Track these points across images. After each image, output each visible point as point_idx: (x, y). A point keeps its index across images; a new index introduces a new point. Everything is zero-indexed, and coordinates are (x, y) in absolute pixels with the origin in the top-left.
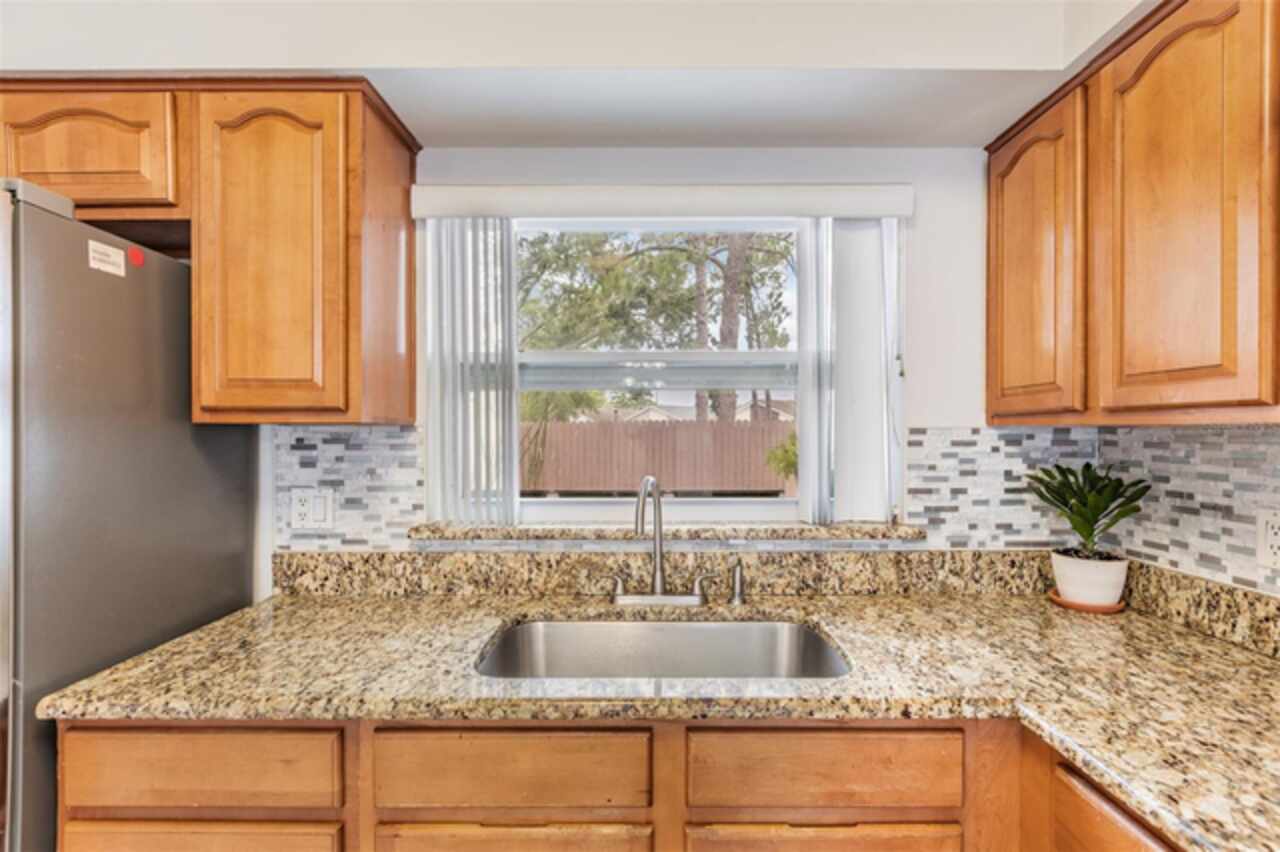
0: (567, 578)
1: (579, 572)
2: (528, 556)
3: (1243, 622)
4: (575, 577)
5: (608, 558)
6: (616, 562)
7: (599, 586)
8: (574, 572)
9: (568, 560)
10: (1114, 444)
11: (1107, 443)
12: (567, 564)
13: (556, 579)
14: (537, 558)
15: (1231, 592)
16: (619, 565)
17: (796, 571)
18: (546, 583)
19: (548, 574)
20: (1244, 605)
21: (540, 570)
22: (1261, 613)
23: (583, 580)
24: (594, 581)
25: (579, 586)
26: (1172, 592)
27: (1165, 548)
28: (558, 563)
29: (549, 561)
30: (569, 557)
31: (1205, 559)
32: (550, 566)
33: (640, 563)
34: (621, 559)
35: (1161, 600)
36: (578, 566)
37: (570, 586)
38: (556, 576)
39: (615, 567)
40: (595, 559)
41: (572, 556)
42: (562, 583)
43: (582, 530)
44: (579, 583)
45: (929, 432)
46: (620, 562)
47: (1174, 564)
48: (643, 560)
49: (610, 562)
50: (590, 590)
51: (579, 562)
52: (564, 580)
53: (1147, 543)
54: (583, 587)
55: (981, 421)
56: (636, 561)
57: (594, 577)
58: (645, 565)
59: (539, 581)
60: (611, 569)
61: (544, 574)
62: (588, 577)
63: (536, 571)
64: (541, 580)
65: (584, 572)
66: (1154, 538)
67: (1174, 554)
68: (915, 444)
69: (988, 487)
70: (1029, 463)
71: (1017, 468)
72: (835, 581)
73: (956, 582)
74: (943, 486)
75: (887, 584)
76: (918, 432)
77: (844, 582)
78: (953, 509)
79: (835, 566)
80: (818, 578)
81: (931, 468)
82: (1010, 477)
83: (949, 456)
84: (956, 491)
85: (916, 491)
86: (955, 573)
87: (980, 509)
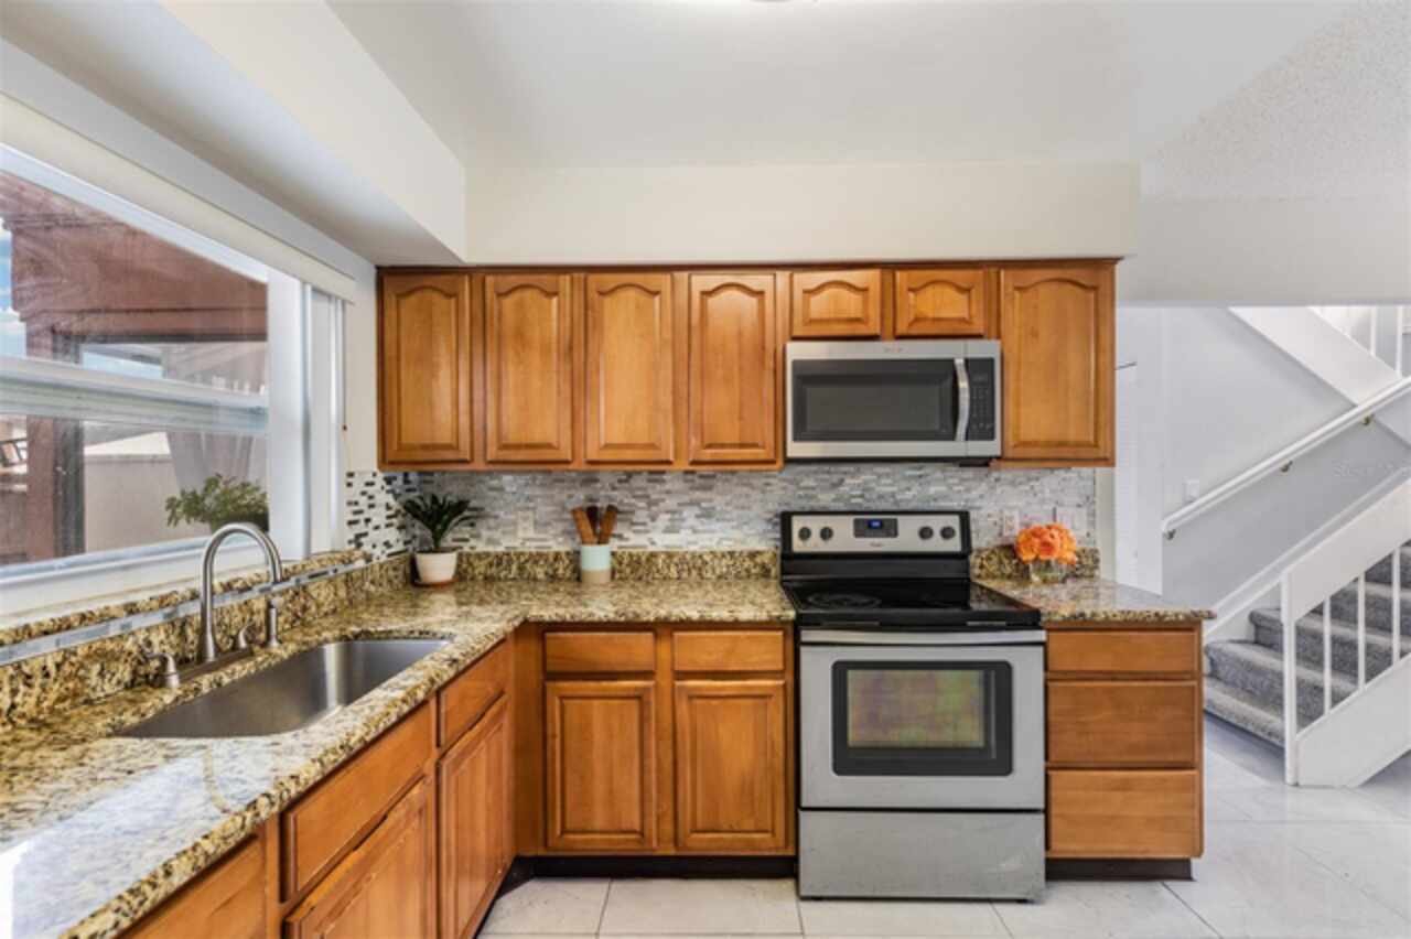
0: (71, 685)
1: (88, 671)
2: (11, 671)
3: (514, 567)
4: (82, 679)
5: (127, 640)
6: (135, 643)
7: (114, 681)
8: (82, 672)
9: (73, 659)
10: (431, 482)
11: (425, 482)
12: (72, 664)
13: (55, 689)
14: (26, 669)
15: (508, 554)
16: (140, 647)
17: (290, 605)
18: (39, 703)
19: (43, 688)
20: (514, 558)
21: (30, 686)
22: (522, 559)
23: (94, 679)
24: (108, 676)
25: (87, 691)
26: (476, 563)
27: (466, 540)
28: (58, 666)
29: (44, 668)
30: (75, 654)
31: (490, 541)
32: (47, 675)
33: (163, 636)
34: (141, 637)
35: (470, 570)
36: (86, 663)
37: (76, 695)
38: (56, 686)
39: (135, 650)
40: (110, 646)
41: (80, 652)
42: (65, 692)
43: (107, 608)
44: (88, 686)
45: (356, 475)
46: (141, 642)
47: (472, 548)
48: (166, 631)
49: (129, 645)
50: (103, 690)
51: (88, 656)
52: (67, 689)
53: (455, 540)
54: (94, 689)
55: (375, 469)
56: (159, 634)
57: (109, 671)
58: (168, 637)
59: (27, 702)
60: (130, 654)
61: (37, 690)
62: (101, 674)
63: (22, 688)
64: (32, 700)
65: (96, 668)
66: (459, 536)
67: (473, 542)
68: (349, 485)
69: (379, 516)
70: (396, 496)
71: (390, 499)
72: (313, 609)
73: (373, 589)
74: (361, 517)
75: (342, 601)
76: (351, 475)
77: (319, 606)
78: (365, 534)
79: (314, 594)
80: (305, 609)
81: (356, 503)
82: (388, 507)
83: (364, 493)
84: (368, 521)
85: (351, 523)
86: (372, 582)
87: (377, 532)
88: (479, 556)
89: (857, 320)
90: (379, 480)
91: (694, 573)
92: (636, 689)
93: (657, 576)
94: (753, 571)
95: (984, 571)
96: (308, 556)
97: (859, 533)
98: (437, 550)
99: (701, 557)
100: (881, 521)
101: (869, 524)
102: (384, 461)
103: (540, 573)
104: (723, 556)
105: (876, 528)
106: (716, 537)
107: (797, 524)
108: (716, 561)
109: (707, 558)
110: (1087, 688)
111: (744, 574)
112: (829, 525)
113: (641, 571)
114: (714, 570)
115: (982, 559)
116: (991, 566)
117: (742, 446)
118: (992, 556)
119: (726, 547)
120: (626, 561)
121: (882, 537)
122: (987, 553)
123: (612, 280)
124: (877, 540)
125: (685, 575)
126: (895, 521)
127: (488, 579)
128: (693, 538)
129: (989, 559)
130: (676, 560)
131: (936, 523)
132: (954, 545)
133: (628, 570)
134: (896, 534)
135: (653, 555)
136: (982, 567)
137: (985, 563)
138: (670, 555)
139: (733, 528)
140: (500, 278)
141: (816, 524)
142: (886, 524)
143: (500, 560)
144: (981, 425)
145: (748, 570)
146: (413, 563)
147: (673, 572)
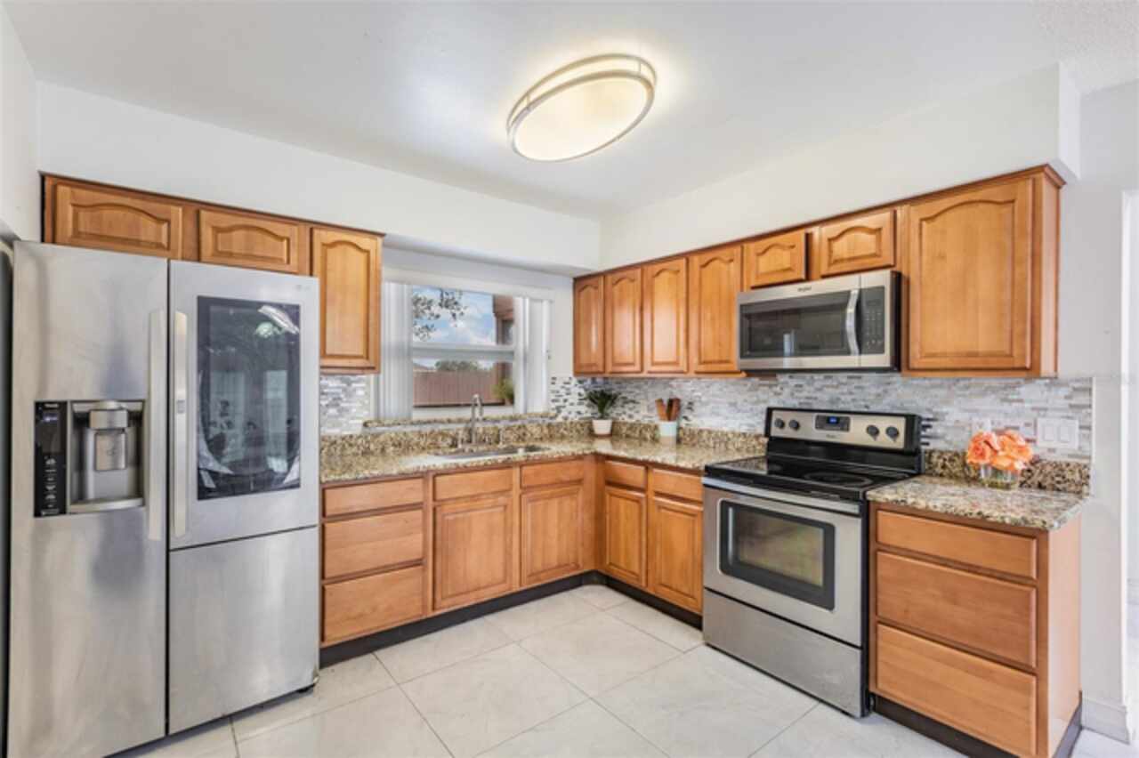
0: (434, 441)
2: (417, 432)
4: (437, 440)
5: (449, 430)
7: (447, 443)
8: (437, 438)
9: (434, 433)
10: (609, 383)
11: (607, 383)
12: (434, 435)
14: (421, 432)
18: (425, 443)
23: (440, 441)
24: (445, 441)
25: (438, 444)
28: (430, 434)
33: (462, 432)
34: (454, 431)
36: (438, 435)
37: (435, 444)
38: (429, 440)
39: (453, 435)
40: (444, 431)
41: (435, 430)
45: (558, 379)
46: (455, 433)
48: (464, 431)
51: (439, 433)
52: (432, 442)
55: (572, 375)
57: (445, 439)
58: (464, 433)
59: (422, 443)
60: (451, 436)
61: (424, 440)
65: (440, 437)
68: (553, 383)
69: (574, 398)
70: (586, 390)
71: (582, 391)
72: (529, 435)
73: (565, 433)
74: (561, 399)
75: (545, 435)
76: (554, 378)
77: (532, 435)
78: (564, 407)
79: (529, 429)
80: (524, 434)
81: (558, 392)
82: (580, 394)
83: (563, 387)
84: (565, 401)
85: (553, 401)
86: (565, 429)
87: (571, 407)
88: (625, 424)
89: (789, 269)
90: (574, 381)
91: (723, 445)
92: (637, 496)
93: (702, 444)
94: (758, 448)
95: (947, 470)
96: (526, 413)
97: (819, 426)
98: (602, 418)
99: (727, 435)
100: (838, 419)
101: (828, 420)
102: (577, 373)
103: (648, 435)
104: (740, 435)
105: (833, 423)
106: (738, 423)
107: (776, 415)
108: (735, 439)
109: (730, 436)
110: (913, 565)
111: (751, 449)
112: (797, 419)
113: (695, 441)
114: (734, 445)
115: (945, 460)
116: (954, 468)
117: (721, 362)
118: (956, 458)
119: (744, 429)
120: (688, 433)
121: (837, 430)
122: (950, 455)
123: (657, 268)
124: (831, 433)
125: (717, 445)
126: (848, 419)
127: (628, 436)
128: (724, 422)
129: (951, 460)
130: (713, 435)
131: (883, 424)
132: (899, 443)
133: (688, 439)
134: (848, 430)
135: (701, 431)
136: (944, 467)
137: (947, 463)
138: (710, 432)
139: (748, 417)
140: (613, 275)
141: (788, 417)
142: (841, 421)
143: (632, 427)
144: (873, 342)
145: (754, 447)
146: (591, 423)
147: (711, 444)
